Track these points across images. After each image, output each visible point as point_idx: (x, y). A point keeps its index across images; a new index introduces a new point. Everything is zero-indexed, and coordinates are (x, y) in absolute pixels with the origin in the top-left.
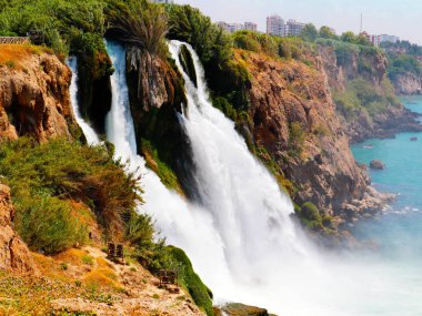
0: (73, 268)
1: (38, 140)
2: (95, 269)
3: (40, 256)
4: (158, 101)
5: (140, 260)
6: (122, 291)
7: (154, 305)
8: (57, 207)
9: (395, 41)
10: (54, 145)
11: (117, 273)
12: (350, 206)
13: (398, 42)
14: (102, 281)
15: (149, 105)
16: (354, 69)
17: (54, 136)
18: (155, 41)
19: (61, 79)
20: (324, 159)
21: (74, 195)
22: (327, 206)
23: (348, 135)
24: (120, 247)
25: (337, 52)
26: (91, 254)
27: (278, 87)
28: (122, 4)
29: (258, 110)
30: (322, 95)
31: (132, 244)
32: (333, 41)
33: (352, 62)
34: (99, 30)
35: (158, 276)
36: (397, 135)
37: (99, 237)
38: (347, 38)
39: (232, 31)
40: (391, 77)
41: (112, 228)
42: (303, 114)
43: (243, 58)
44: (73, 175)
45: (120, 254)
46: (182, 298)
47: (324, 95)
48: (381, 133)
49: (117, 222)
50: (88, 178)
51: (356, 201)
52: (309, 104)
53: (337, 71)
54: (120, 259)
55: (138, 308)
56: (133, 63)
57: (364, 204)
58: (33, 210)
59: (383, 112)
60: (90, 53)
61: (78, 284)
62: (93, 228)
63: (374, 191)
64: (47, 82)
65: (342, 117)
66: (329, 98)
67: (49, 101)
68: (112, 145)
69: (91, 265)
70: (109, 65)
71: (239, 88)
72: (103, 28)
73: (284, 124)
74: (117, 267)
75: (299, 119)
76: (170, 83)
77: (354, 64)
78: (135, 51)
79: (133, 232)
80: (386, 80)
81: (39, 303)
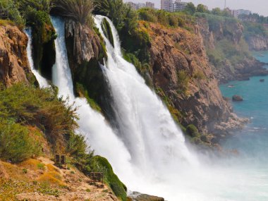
0: (31, 172)
1: (5, 85)
2: (46, 172)
3: (8, 164)
4: (88, 57)
5: (77, 166)
6: (65, 187)
7: (87, 197)
8: (20, 131)
10: (16, 88)
11: (61, 175)
12: (219, 127)
13: (250, 14)
14: (51, 180)
15: (82, 60)
16: (221, 33)
17: (16, 82)
18: (85, 15)
19: (21, 43)
20: (201, 95)
21: (31, 122)
22: (203, 127)
23: (218, 78)
24: (63, 157)
25: (209, 22)
26: (44, 162)
27: (169, 46)
29: (156, 62)
30: (199, 52)
31: (71, 155)
32: (206, 14)
33: (219, 29)
34: (46, 9)
35: (89, 176)
36: (250, 78)
37: (49, 151)
38: (216, 12)
40: (246, 39)
41: (57, 144)
42: (186, 65)
43: (145, 27)
44: (30, 108)
45: (63, 162)
46: (106, 191)
47: (200, 51)
48: (239, 77)
49: (61, 140)
50: (40, 110)
52: (190, 57)
53: (209, 35)
54: (63, 165)
55: (76, 199)
56: (70, 31)
57: (229, 125)
58: (3, 133)
59: (240, 62)
60: (40, 24)
61: (35, 183)
62: (45, 144)
63: (236, 116)
64: (11, 45)
65: (213, 66)
66: (204, 53)
67: (13, 58)
68: (57, 88)
69: (44, 169)
70: (53, 32)
71: (142, 47)
72: (49, 7)
73: (174, 72)
74: (61, 171)
75: (184, 68)
76: (95, 44)
77: (221, 30)
78: (71, 23)
79: (72, 147)
80: (242, 40)
81: (9, 196)
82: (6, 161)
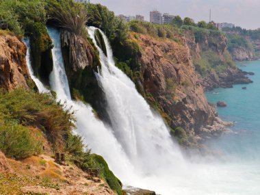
0: (34, 168)
1: (7, 90)
2: (47, 168)
3: (13, 160)
4: (83, 65)
5: (76, 162)
6: (65, 181)
7: (85, 190)
8: (22, 131)
9: (232, 27)
10: (18, 93)
11: (61, 171)
12: (205, 129)
13: (234, 27)
14: (53, 175)
15: (77, 67)
16: (206, 45)
17: (17, 87)
18: (79, 27)
19: (20, 51)
20: (188, 101)
21: (32, 123)
22: (190, 130)
23: (203, 86)
24: (62, 155)
25: (195, 34)
26: (45, 159)
27: (158, 56)
28: (56, 3)
29: (146, 70)
30: (186, 61)
31: (70, 153)
32: (193, 27)
33: (204, 40)
34: (43, 20)
35: (87, 172)
37: (49, 149)
38: (201, 25)
39: (128, 20)
40: (230, 50)
41: (57, 143)
42: (174, 73)
43: (136, 38)
44: (31, 111)
45: (63, 159)
46: (102, 185)
47: (187, 61)
48: (223, 85)
49: (60, 139)
50: (41, 113)
51: (209, 126)
52: (178, 66)
53: (195, 46)
55: (75, 192)
56: (66, 41)
57: (213, 128)
58: (7, 133)
59: (224, 71)
60: (38, 35)
61: (38, 177)
62: (45, 143)
63: (220, 120)
64: (11, 53)
65: (199, 75)
66: (191, 62)
67: (13, 65)
68: (55, 93)
69: (45, 165)
70: (50, 43)
71: (134, 57)
72: (45, 19)
73: (163, 79)
74: (61, 167)
75: (172, 76)
76: (89, 53)
77: (206, 41)
78: (67, 34)
79: (70, 146)
80: (226, 52)
81: (14, 189)
82: (11, 157)
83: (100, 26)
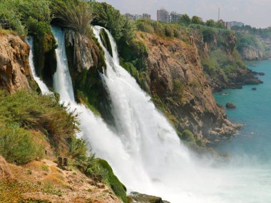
0: (35, 173)
1: (9, 91)
2: (50, 173)
3: (14, 165)
4: (87, 66)
5: (79, 167)
6: (68, 187)
7: (88, 196)
8: (24, 134)
9: (241, 26)
10: (20, 95)
11: (64, 176)
12: (214, 132)
13: (243, 26)
14: (55, 181)
15: (82, 68)
16: (215, 44)
17: (20, 88)
18: (84, 26)
19: (23, 52)
20: (196, 102)
21: (34, 127)
22: (199, 132)
23: (212, 87)
24: (65, 160)
25: (204, 33)
26: (47, 164)
27: (165, 56)
28: (61, 2)
29: (152, 71)
31: (73, 157)
32: (201, 26)
33: (213, 39)
34: (47, 20)
35: (91, 177)
36: (243, 87)
37: (52, 153)
38: (209, 23)
40: (239, 49)
41: (60, 147)
42: (182, 73)
43: (142, 37)
44: (33, 114)
45: (66, 164)
46: (107, 191)
47: (195, 61)
48: (233, 86)
49: (63, 143)
50: (43, 116)
51: (217, 129)
52: (186, 66)
53: (204, 45)
54: (66, 167)
55: (78, 198)
56: (70, 41)
57: (222, 131)
58: (8, 137)
59: (233, 71)
60: (41, 34)
61: (39, 183)
62: (48, 147)
63: (229, 123)
64: (14, 53)
65: (208, 75)
66: (199, 63)
67: (16, 66)
68: (58, 94)
69: (47, 171)
70: (54, 42)
71: (140, 56)
72: (49, 18)
73: (170, 80)
74: (64, 172)
75: (179, 76)
76: (94, 53)
77: (215, 41)
78: (71, 33)
79: (73, 150)
80: (235, 51)
81: (14, 195)
82: (12, 162)
83: (106, 25)
